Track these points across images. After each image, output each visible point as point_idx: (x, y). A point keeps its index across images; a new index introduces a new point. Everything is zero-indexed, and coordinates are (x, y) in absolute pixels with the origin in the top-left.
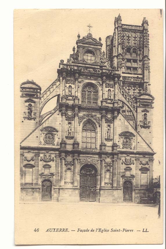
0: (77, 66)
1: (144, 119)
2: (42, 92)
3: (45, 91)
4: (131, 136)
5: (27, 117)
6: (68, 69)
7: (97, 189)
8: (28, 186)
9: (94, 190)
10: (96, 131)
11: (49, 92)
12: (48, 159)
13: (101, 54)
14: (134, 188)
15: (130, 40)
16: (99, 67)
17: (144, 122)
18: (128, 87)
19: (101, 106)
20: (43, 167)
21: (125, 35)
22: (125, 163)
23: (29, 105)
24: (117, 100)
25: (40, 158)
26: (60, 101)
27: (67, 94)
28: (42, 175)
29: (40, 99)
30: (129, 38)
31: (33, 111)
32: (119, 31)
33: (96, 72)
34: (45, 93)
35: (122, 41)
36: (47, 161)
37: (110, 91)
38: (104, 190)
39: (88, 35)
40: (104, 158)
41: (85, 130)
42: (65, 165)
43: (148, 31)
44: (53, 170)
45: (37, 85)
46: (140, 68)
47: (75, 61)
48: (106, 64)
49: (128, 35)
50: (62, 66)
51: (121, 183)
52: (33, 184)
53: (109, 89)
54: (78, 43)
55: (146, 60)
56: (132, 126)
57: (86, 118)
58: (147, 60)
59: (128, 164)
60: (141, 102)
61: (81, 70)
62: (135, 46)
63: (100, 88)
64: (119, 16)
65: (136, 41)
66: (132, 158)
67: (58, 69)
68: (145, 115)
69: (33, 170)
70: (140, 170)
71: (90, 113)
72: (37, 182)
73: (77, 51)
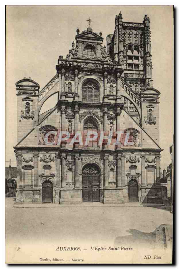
0: (77, 62)
1: (148, 114)
2: (40, 90)
3: (43, 89)
4: (136, 133)
5: (25, 116)
6: (67, 65)
7: (100, 189)
8: (27, 188)
9: (97, 189)
10: (98, 129)
11: (48, 89)
12: (48, 159)
13: (102, 49)
14: (140, 187)
15: (131, 37)
16: (100, 62)
17: (149, 118)
18: (130, 84)
19: (102, 103)
20: (43, 168)
21: (126, 32)
22: (130, 161)
23: (27, 103)
24: (120, 96)
25: (39, 158)
26: (59, 99)
27: (67, 91)
28: (42, 176)
29: (38, 97)
30: (130, 36)
31: (30, 110)
32: (120, 29)
33: (96, 68)
34: (43, 90)
35: (123, 38)
36: (47, 161)
37: (113, 86)
38: (108, 190)
39: (87, 30)
40: (107, 157)
41: (87, 128)
42: (66, 165)
43: (149, 28)
44: (53, 171)
45: (35, 83)
46: (141, 64)
47: (74, 57)
48: (107, 59)
49: (130, 33)
50: (60, 62)
51: (126, 182)
52: (32, 186)
53: (111, 85)
54: (77, 38)
55: (147, 57)
56: (136, 123)
57: (87, 115)
58: (149, 57)
59: (133, 161)
60: (145, 98)
61: (81, 65)
62: (136, 43)
63: (101, 84)
64: (120, 14)
65: (137, 38)
66: (137, 156)
67: (56, 65)
68: (150, 110)
69: (32, 171)
70: (146, 168)
71: (92, 110)
72: (37, 183)
73: (77, 46)
